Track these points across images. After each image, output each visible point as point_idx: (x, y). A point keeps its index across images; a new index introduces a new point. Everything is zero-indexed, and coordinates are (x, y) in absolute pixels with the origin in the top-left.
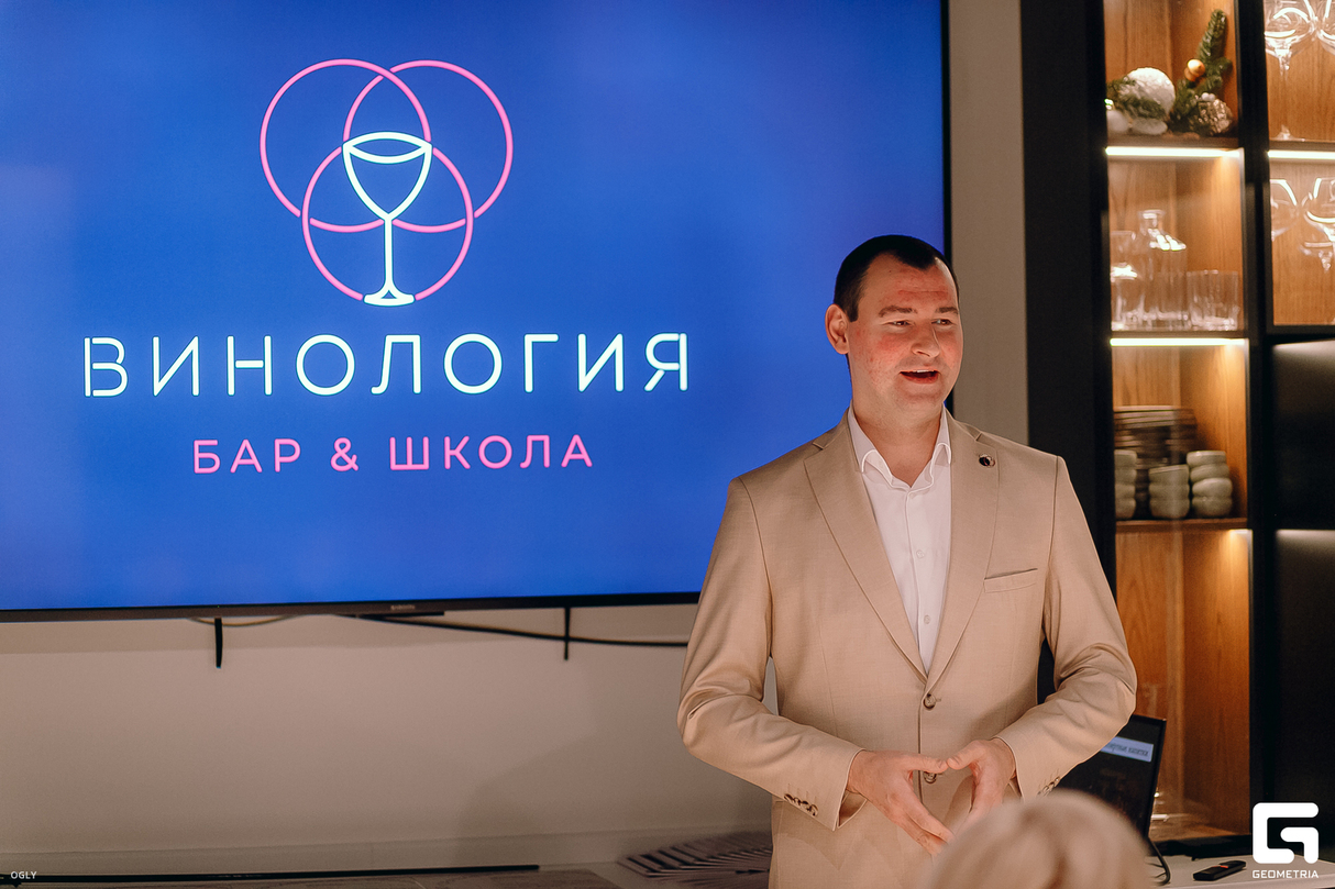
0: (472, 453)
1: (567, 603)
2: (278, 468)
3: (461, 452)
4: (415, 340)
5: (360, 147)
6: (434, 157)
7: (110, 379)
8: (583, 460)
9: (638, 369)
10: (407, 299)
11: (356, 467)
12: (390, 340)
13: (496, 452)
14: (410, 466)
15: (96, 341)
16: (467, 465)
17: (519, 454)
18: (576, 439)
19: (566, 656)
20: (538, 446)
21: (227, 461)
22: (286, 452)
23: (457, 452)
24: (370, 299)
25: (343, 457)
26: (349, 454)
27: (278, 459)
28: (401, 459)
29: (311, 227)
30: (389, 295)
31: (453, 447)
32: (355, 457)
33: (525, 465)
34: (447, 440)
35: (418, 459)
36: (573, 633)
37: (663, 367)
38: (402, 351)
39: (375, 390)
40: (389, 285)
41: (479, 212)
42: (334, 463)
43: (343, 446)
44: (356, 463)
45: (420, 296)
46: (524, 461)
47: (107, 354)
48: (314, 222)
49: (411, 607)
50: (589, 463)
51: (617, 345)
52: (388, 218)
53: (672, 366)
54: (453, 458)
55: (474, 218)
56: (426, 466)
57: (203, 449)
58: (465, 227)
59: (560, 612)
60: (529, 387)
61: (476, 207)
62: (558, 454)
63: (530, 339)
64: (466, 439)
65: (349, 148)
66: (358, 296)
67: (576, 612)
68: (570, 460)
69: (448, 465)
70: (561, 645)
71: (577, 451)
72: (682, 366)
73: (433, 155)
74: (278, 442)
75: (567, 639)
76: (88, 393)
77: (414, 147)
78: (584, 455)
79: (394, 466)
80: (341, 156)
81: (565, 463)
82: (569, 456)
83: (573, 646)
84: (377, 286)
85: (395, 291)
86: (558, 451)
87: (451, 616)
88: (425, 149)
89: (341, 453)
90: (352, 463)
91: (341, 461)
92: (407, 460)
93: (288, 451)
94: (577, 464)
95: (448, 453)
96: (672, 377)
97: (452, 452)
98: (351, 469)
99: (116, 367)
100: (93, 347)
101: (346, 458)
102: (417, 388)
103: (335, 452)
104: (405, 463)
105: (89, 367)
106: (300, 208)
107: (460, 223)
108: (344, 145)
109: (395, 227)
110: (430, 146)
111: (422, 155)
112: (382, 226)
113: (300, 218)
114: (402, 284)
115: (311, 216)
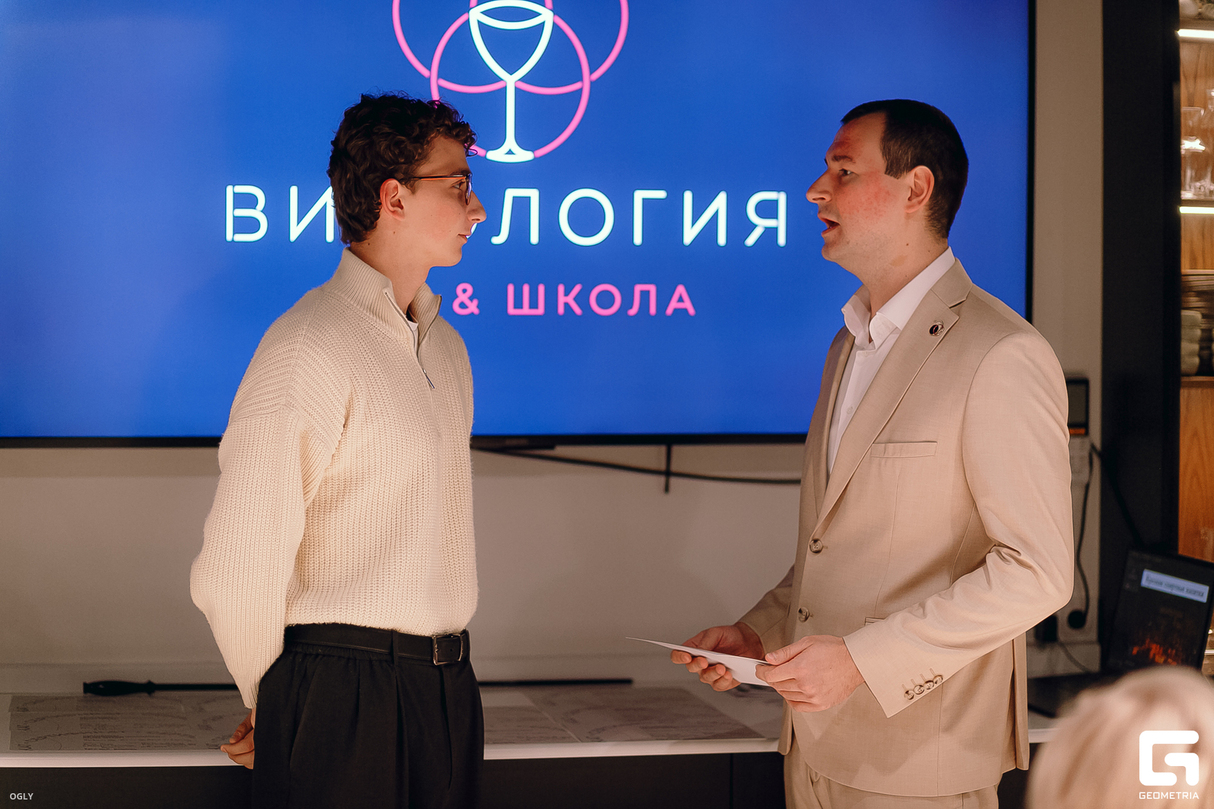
0: (581, 298)
1: (669, 440)
3: (575, 299)
4: (534, 195)
6: (555, 26)
7: (249, 225)
8: (686, 310)
9: (739, 224)
10: (527, 156)
11: (476, 312)
12: (511, 194)
13: (606, 300)
14: (526, 310)
15: (240, 189)
16: (578, 310)
17: (627, 301)
18: (681, 290)
19: (667, 489)
20: (645, 295)
23: (570, 299)
24: (493, 155)
25: (465, 302)
26: (471, 299)
28: (518, 304)
29: (439, 86)
30: (510, 152)
31: (567, 294)
32: (475, 302)
33: (633, 312)
34: (561, 289)
35: (534, 304)
36: (674, 468)
37: (762, 224)
38: (522, 205)
39: (496, 240)
40: (510, 142)
41: (595, 76)
42: (456, 306)
43: (465, 291)
44: (478, 307)
45: (541, 152)
46: (631, 308)
47: (248, 201)
48: (442, 83)
49: (523, 442)
50: (692, 311)
51: (720, 203)
52: (511, 81)
53: (771, 223)
54: (567, 305)
55: (591, 81)
56: (540, 311)
58: (580, 91)
59: (663, 449)
60: (638, 239)
61: (592, 72)
62: (663, 302)
63: (639, 196)
64: (578, 287)
65: (476, 15)
66: (482, 153)
67: (677, 450)
68: (676, 310)
69: (561, 310)
70: (662, 479)
71: (681, 300)
72: (780, 223)
73: (554, 24)
75: (668, 473)
76: (229, 236)
77: (536, 14)
78: (688, 305)
79: (511, 310)
80: (467, 22)
81: (669, 311)
82: (674, 304)
83: (674, 481)
84: (498, 142)
85: (516, 148)
86: (664, 300)
87: (561, 451)
88: (546, 17)
89: (463, 297)
90: (473, 307)
91: (463, 305)
92: (524, 304)
94: (681, 313)
95: (562, 299)
96: (771, 233)
97: (565, 299)
98: (472, 313)
99: (257, 213)
100: (235, 195)
101: (468, 302)
102: (534, 238)
103: (457, 297)
104: (521, 307)
105: (231, 213)
106: (429, 68)
107: (577, 86)
108: (471, 11)
109: (518, 90)
110: (551, 14)
111: (544, 23)
112: (505, 88)
113: (429, 79)
114: (523, 142)
115: (440, 76)
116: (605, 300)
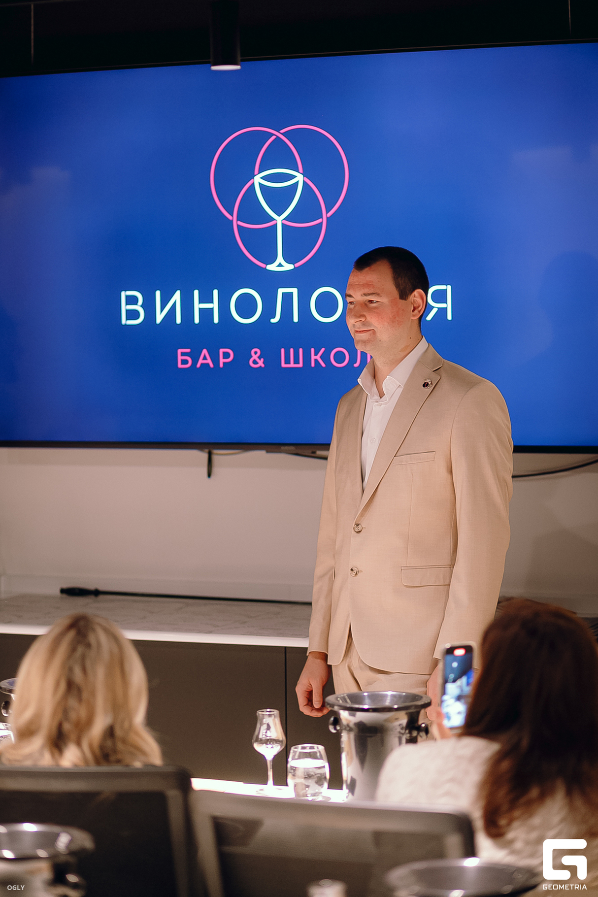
0: (325, 357)
2: (221, 365)
3: (321, 357)
4: (295, 291)
5: (263, 178)
6: (304, 182)
7: (134, 315)
10: (289, 267)
11: (263, 365)
12: (281, 291)
14: (292, 365)
15: (128, 293)
16: (323, 365)
17: (353, 359)
21: (195, 361)
22: (226, 356)
23: (318, 357)
25: (256, 360)
26: (259, 358)
27: (222, 361)
28: (287, 361)
29: (238, 226)
30: (280, 265)
31: (316, 354)
32: (262, 360)
33: (356, 365)
34: (313, 350)
35: (296, 361)
37: (437, 306)
38: (288, 297)
39: (273, 321)
40: (280, 259)
41: (329, 214)
42: (251, 363)
43: (256, 353)
44: (263, 363)
45: (297, 265)
46: (356, 363)
47: (132, 300)
48: (240, 223)
49: (293, 448)
52: (279, 220)
53: (443, 306)
54: (316, 360)
55: (327, 218)
56: (301, 365)
57: (183, 354)
58: (321, 223)
61: (327, 212)
64: (323, 350)
65: (258, 180)
66: (263, 265)
69: (313, 365)
72: (449, 305)
74: (222, 351)
76: (124, 322)
77: (294, 177)
79: (283, 365)
80: (253, 184)
84: (273, 259)
85: (283, 263)
88: (300, 178)
89: (255, 357)
90: (261, 363)
91: (255, 362)
92: (290, 361)
93: (226, 355)
95: (313, 357)
96: (442, 312)
97: (315, 357)
98: (261, 366)
99: (138, 308)
100: (127, 297)
101: (258, 360)
102: (296, 319)
103: (252, 357)
104: (290, 363)
105: (124, 307)
106: (232, 215)
107: (319, 221)
108: (255, 178)
109: (283, 225)
110: (302, 176)
111: (298, 182)
112: (276, 225)
113: (232, 221)
114: (287, 259)
115: (238, 220)
116: (340, 357)
